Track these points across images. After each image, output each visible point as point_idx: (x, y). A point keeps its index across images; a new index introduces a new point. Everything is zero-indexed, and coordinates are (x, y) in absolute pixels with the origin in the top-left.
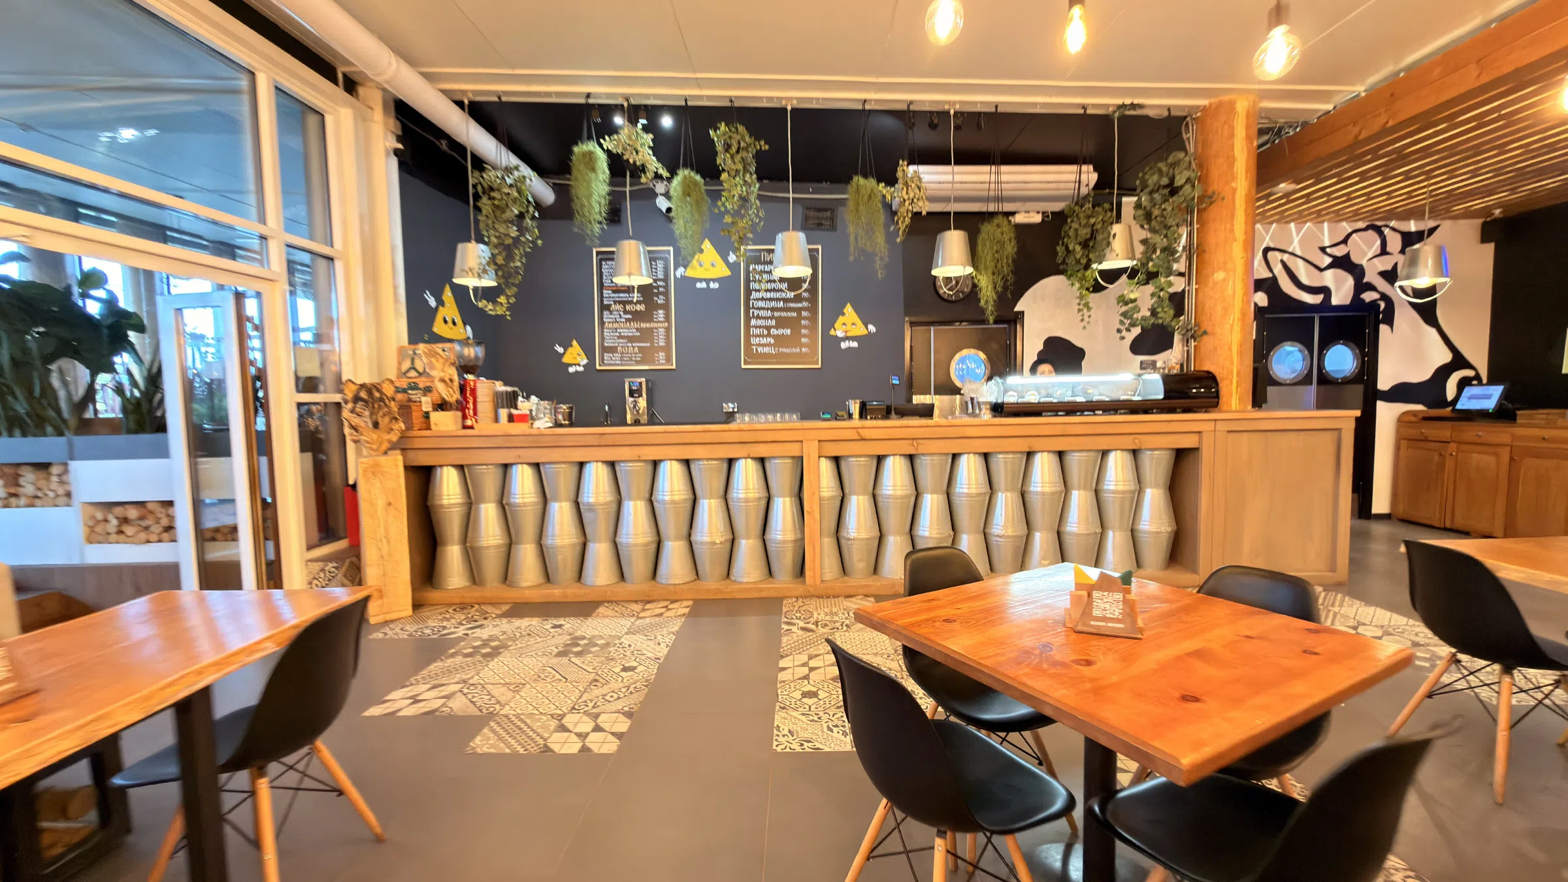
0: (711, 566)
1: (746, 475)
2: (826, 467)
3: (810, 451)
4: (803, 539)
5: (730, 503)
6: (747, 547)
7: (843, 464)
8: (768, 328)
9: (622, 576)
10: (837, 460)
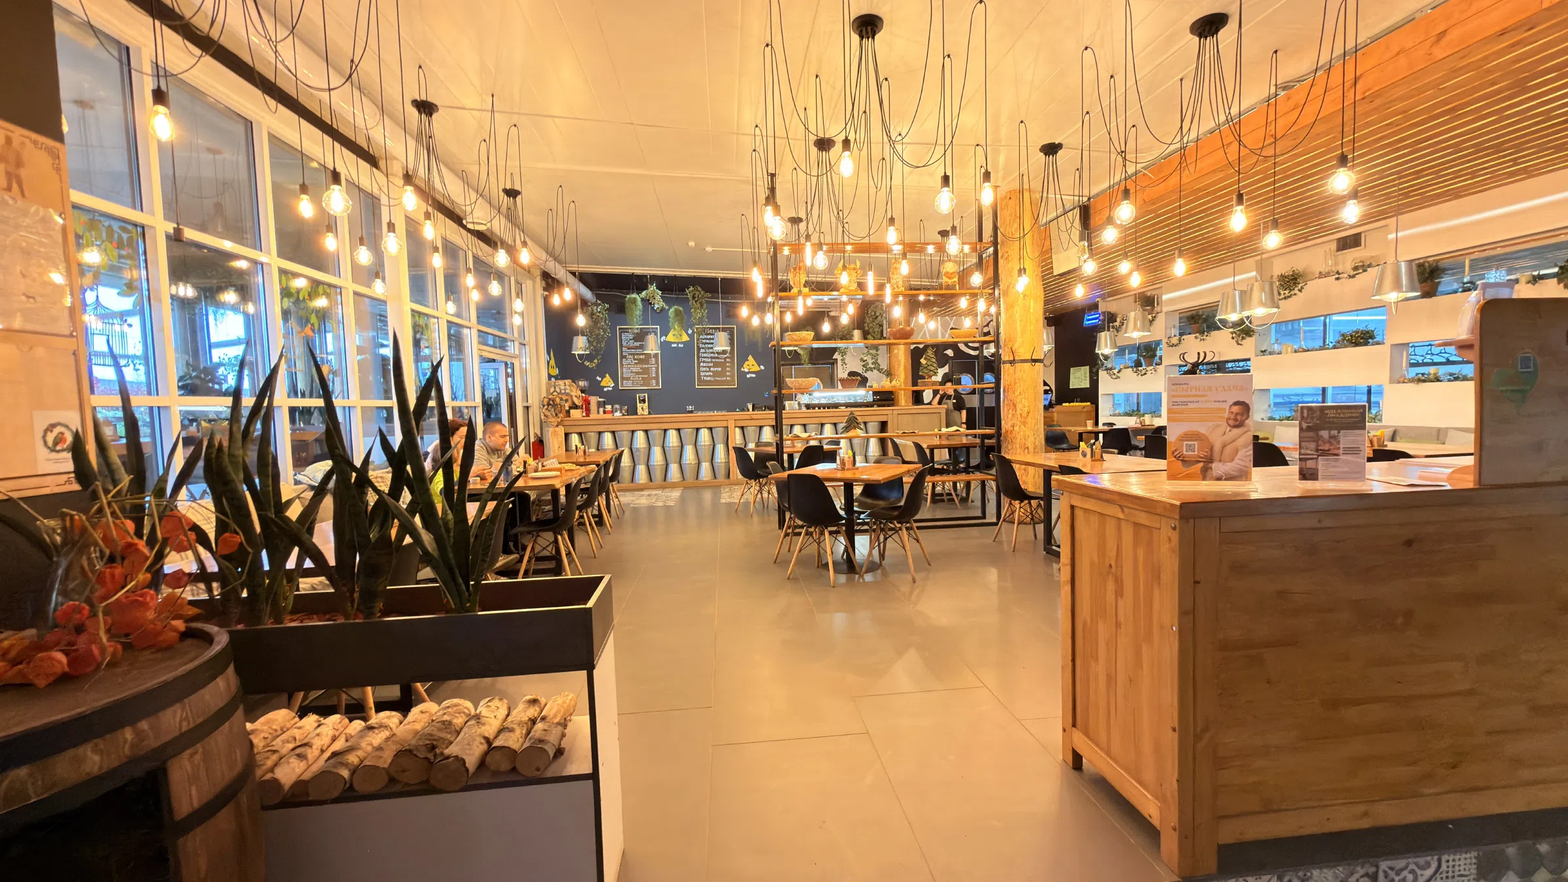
0: (689, 474)
1: (704, 434)
2: (738, 430)
3: (731, 425)
4: (729, 462)
5: (698, 447)
6: (705, 466)
7: (745, 430)
8: (709, 367)
9: (651, 480)
10: (742, 428)
